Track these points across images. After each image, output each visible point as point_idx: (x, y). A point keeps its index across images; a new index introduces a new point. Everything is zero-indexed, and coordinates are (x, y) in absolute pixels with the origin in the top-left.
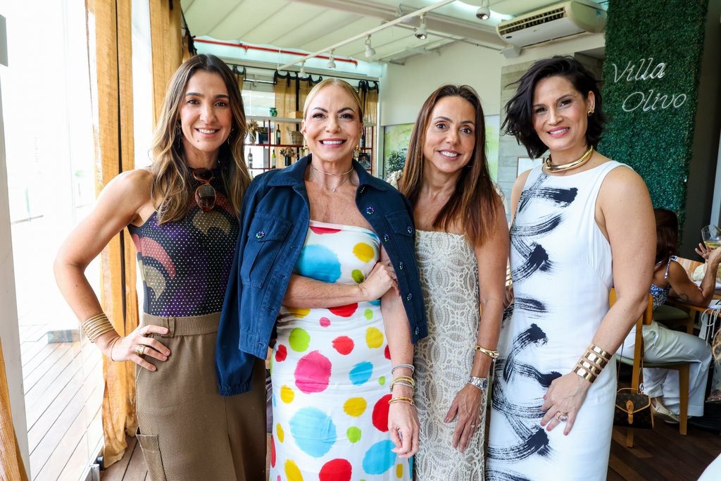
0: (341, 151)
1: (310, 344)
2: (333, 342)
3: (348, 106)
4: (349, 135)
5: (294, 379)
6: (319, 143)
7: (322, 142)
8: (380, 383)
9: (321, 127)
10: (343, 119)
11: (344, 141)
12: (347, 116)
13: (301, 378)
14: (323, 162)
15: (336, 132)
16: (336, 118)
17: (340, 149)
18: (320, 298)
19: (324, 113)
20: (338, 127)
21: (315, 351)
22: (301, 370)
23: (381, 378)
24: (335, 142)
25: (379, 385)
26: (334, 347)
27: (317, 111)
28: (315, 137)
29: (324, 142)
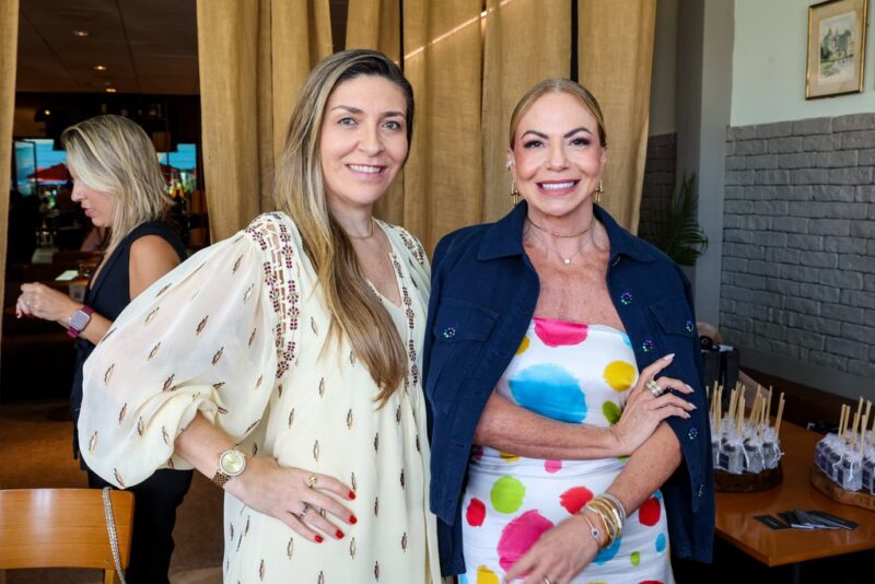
0: (572, 198)
1: (524, 500)
2: (562, 496)
3: (581, 125)
4: (583, 172)
5: (496, 556)
6: (535, 187)
8: (633, 563)
9: (538, 163)
10: (573, 147)
11: (576, 182)
12: (580, 142)
13: (506, 554)
15: (565, 169)
16: (562, 145)
17: (569, 196)
18: (553, 446)
20: (566, 160)
21: (532, 511)
22: (508, 542)
23: (634, 554)
24: (566, 185)
25: (631, 565)
26: (563, 504)
27: (532, 137)
28: (531, 178)
29: (544, 186)
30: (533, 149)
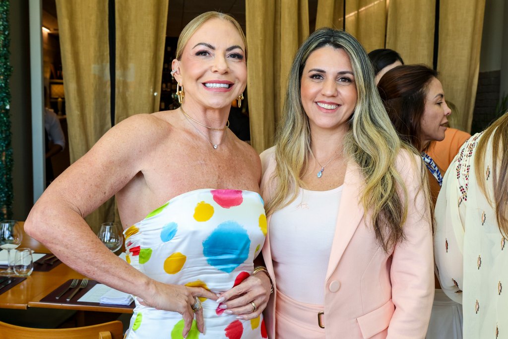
0: (228, 96)
2: (227, 329)
3: (237, 45)
4: (237, 78)
6: (201, 86)
7: (204, 84)
9: (206, 67)
10: (231, 59)
11: (231, 85)
12: (235, 56)
14: (206, 109)
15: (226, 73)
16: (225, 56)
17: (227, 93)
19: (210, 50)
20: (228, 67)
24: (222, 85)
26: (227, 335)
27: (202, 48)
28: (198, 79)
29: (208, 85)
30: (201, 57)
